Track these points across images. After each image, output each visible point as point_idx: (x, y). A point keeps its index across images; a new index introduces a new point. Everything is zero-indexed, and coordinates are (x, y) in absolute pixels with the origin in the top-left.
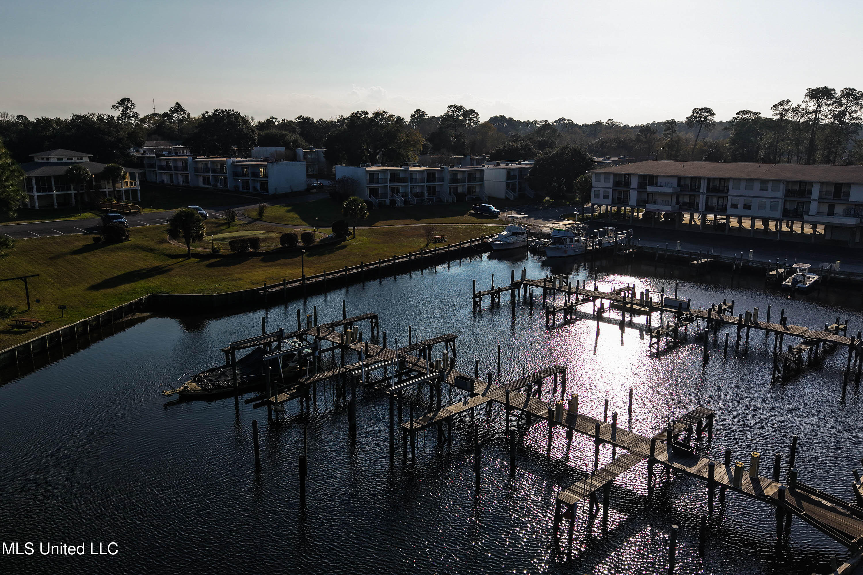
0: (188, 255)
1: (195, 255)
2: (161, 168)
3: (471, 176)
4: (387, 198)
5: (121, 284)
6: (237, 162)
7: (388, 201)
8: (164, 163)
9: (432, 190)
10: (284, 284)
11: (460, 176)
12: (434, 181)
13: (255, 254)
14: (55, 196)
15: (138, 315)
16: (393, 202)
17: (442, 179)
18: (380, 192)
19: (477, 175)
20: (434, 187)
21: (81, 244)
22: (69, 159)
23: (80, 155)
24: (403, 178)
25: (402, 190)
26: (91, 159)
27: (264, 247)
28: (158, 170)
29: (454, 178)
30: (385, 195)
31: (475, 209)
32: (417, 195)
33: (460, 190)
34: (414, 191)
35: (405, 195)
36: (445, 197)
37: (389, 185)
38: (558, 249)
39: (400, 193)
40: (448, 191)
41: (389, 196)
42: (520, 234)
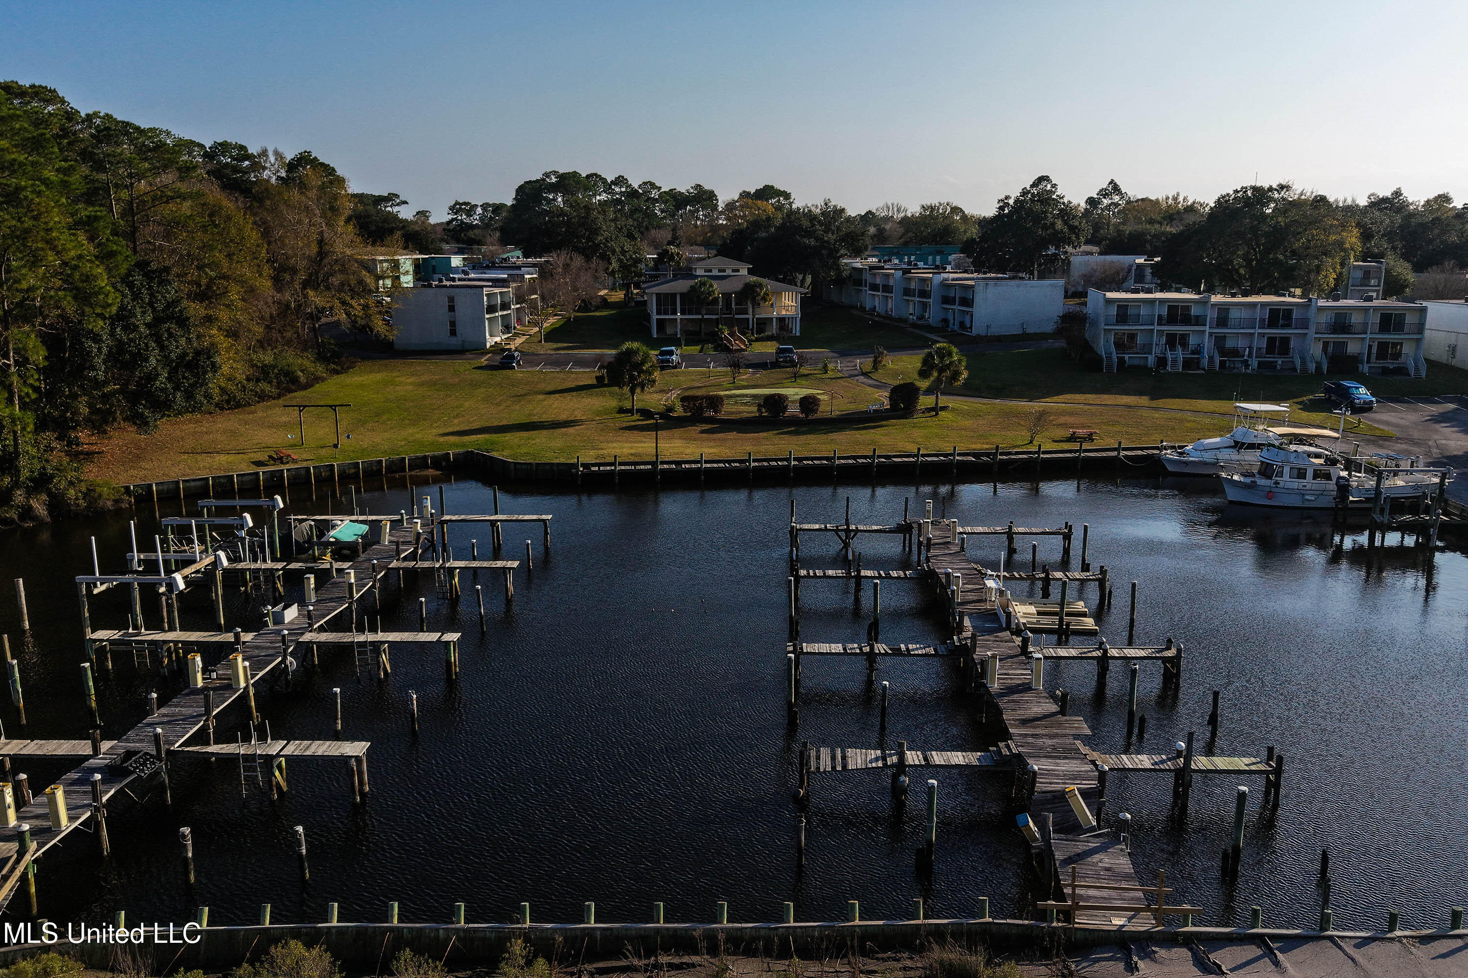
2: (874, 287)
3: (1391, 323)
4: (1151, 353)
6: (953, 280)
7: (1151, 360)
8: (878, 281)
9: (1278, 346)
11: (1356, 319)
14: (679, 321)
16: (1162, 361)
17: (1304, 323)
18: (1139, 340)
19: (1410, 322)
20: (1285, 341)
22: (720, 271)
23: (736, 264)
24: (1197, 317)
25: (1193, 341)
26: (750, 272)
28: (870, 290)
29: (1339, 323)
30: (1147, 348)
31: (1328, 390)
32: (1235, 353)
33: (1353, 348)
34: (1230, 344)
35: (1198, 351)
36: (1303, 362)
37: (1156, 327)
38: (1252, 486)
39: (1184, 344)
40: (1316, 350)
41: (1156, 351)
42: (1252, 446)
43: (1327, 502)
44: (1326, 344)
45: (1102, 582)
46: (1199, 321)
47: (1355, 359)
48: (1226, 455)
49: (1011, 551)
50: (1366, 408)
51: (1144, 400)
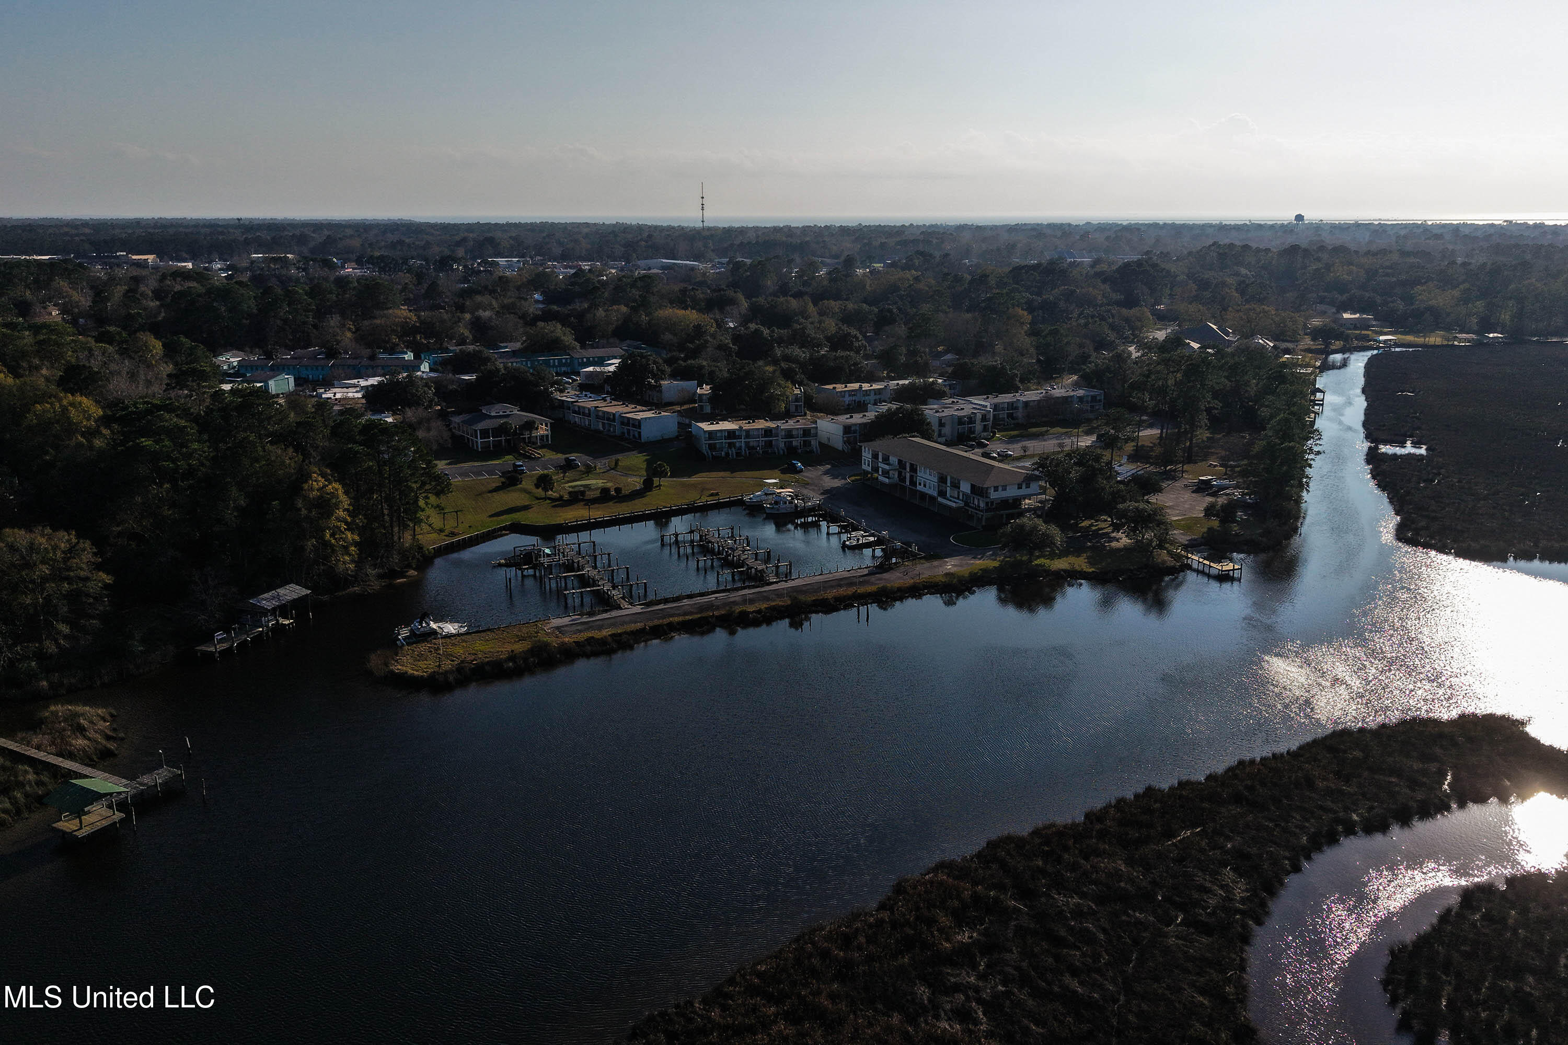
0: (545, 499)
1: (549, 499)
3: (806, 432)
4: (724, 452)
5: (503, 515)
6: (624, 413)
7: (724, 456)
9: (768, 446)
10: (577, 521)
11: (794, 433)
12: (771, 436)
13: (583, 500)
14: (491, 443)
15: (504, 532)
16: (727, 454)
17: (777, 435)
18: (719, 448)
19: (813, 431)
21: (494, 485)
22: (503, 412)
23: (511, 408)
25: (737, 445)
26: (519, 410)
27: (590, 495)
29: (789, 434)
30: (722, 451)
31: (788, 464)
32: (753, 448)
33: (794, 444)
34: (751, 444)
35: (740, 448)
36: (778, 450)
37: (724, 441)
38: (773, 508)
39: (735, 447)
40: (782, 445)
41: (725, 450)
42: (770, 494)
43: (793, 510)
44: (785, 442)
45: (747, 539)
46: (739, 437)
47: (796, 448)
48: (764, 497)
49: (719, 534)
50: (801, 471)
51: (727, 474)
